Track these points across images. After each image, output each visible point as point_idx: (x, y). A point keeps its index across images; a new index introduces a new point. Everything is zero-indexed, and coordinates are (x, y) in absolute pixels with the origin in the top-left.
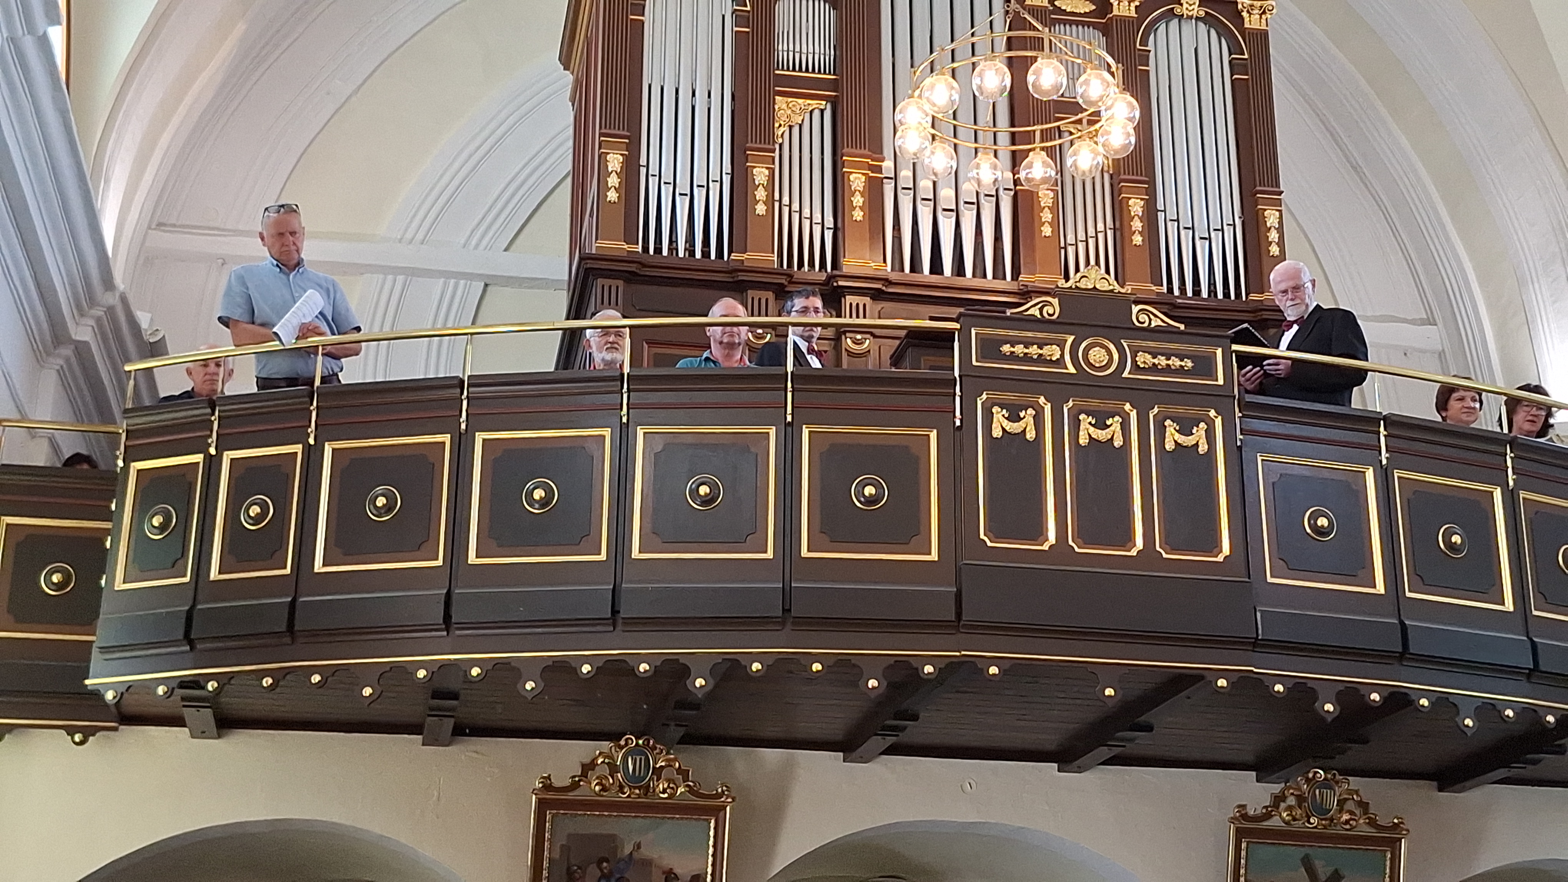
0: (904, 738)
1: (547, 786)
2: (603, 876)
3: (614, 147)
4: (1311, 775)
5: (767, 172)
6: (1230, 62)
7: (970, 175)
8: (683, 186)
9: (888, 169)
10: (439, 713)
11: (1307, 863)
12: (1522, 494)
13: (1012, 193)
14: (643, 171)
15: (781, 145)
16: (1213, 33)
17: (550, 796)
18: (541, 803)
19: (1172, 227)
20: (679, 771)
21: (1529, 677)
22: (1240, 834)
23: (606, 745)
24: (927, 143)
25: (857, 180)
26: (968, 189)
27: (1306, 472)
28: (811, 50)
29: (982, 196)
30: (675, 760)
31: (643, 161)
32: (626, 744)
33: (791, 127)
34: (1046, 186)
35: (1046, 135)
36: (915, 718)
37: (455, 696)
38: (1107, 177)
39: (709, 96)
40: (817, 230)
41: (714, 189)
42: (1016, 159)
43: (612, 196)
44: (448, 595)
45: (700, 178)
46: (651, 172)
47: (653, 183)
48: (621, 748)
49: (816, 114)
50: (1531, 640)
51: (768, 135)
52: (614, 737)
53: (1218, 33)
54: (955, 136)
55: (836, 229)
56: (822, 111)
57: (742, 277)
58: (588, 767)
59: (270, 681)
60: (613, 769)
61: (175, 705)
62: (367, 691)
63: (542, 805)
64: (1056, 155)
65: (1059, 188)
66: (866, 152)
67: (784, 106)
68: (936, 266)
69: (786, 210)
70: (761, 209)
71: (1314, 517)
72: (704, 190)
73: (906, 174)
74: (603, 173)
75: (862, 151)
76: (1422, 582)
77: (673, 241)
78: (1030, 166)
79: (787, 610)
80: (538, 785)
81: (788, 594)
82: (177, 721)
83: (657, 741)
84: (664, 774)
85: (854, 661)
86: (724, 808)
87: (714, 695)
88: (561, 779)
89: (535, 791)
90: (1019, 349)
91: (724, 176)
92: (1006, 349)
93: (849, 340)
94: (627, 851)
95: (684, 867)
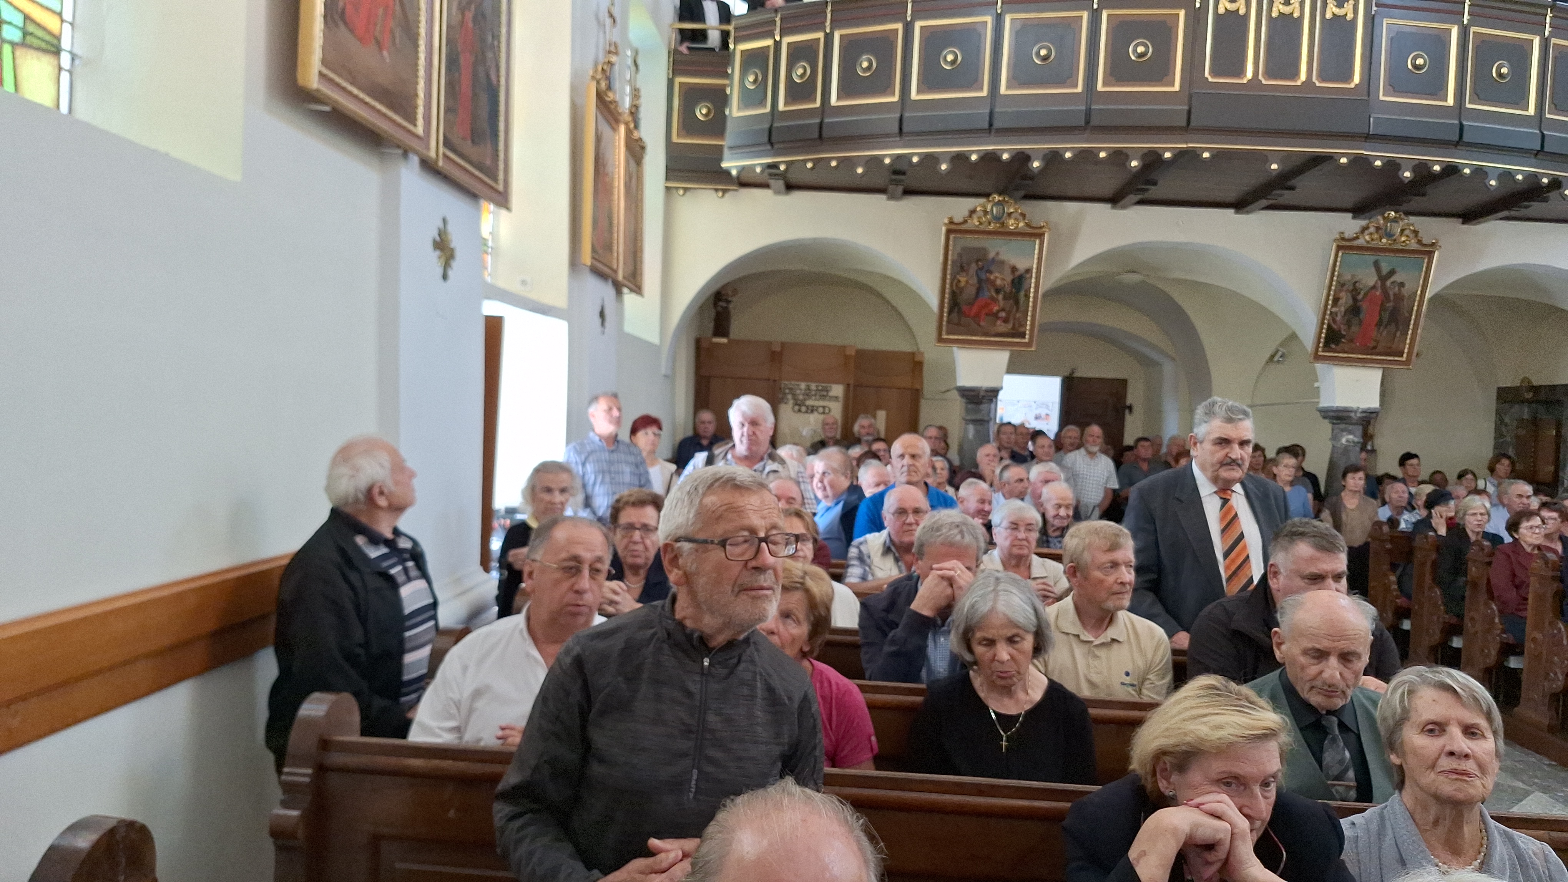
0: (1147, 196)
1: (951, 222)
2: (981, 269)
4: (1386, 215)
10: (896, 183)
11: (1377, 266)
12: (1553, 41)
17: (953, 227)
18: (947, 231)
20: (1021, 214)
21: (1536, 155)
22: (1339, 248)
23: (982, 200)
27: (1411, 29)
30: (1019, 208)
32: (993, 200)
36: (1155, 183)
37: (904, 173)
44: (901, 119)
48: (990, 201)
50: (1542, 132)
52: (987, 195)
58: (973, 212)
59: (811, 165)
60: (986, 212)
61: (765, 178)
62: (860, 170)
63: (949, 232)
71: (1415, 58)
76: (1478, 97)
79: (1087, 122)
80: (946, 221)
81: (1088, 113)
82: (766, 186)
83: (1010, 197)
84: (1013, 216)
85: (1125, 151)
86: (1043, 234)
87: (1042, 171)
88: (958, 219)
89: (945, 224)
94: (992, 255)
95: (1022, 265)
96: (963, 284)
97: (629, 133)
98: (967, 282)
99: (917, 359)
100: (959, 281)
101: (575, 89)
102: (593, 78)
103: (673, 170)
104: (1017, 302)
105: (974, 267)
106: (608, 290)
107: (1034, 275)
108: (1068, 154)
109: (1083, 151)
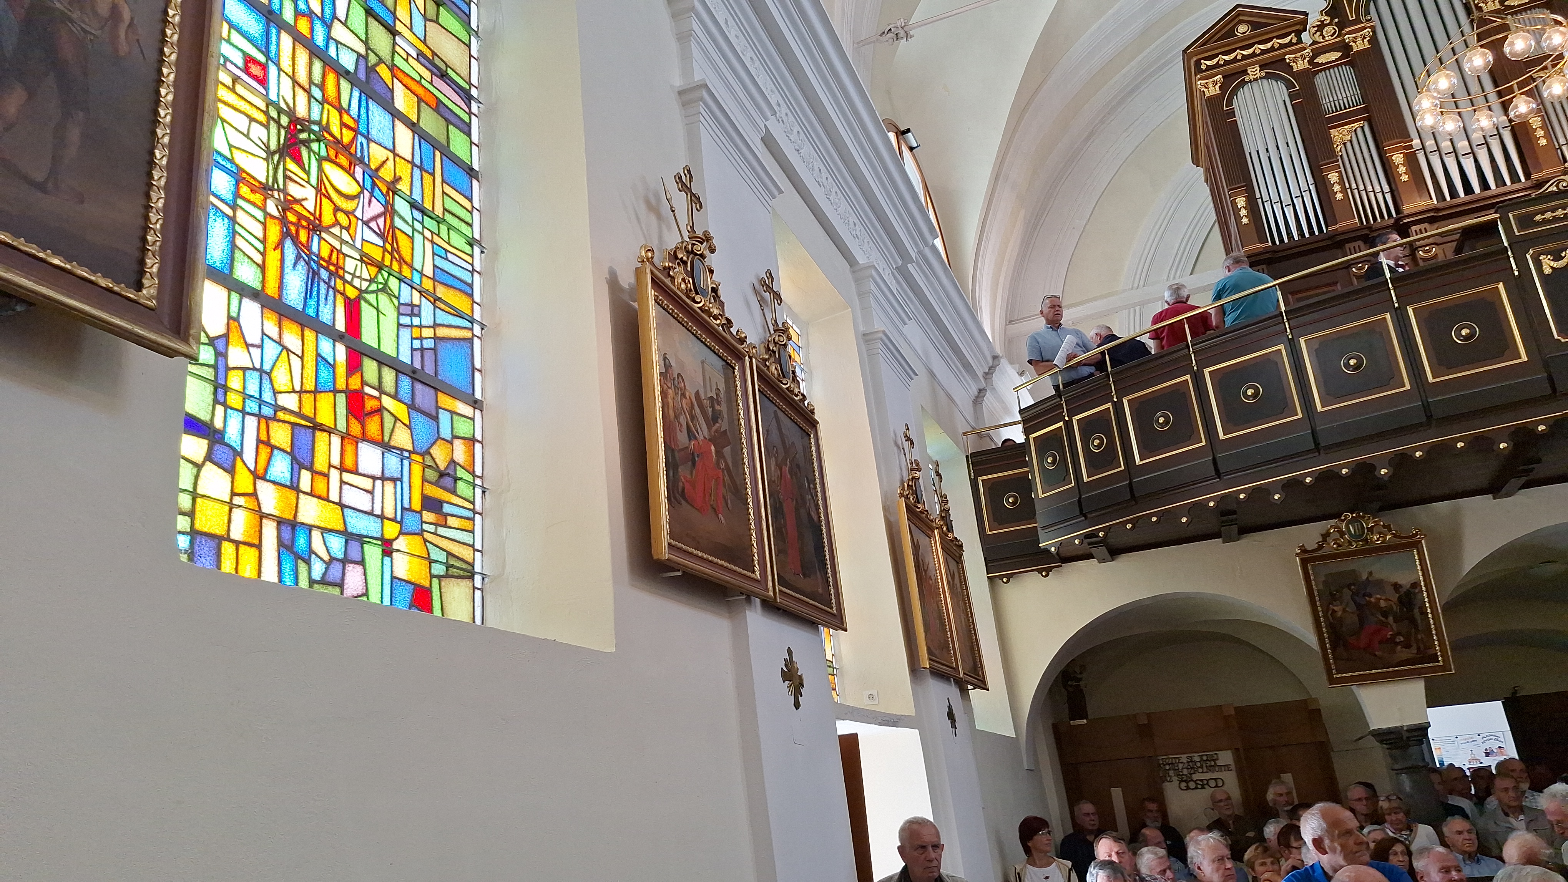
0: (1534, 476)
1: (1304, 550)
2: (1354, 594)
3: (1238, 194)
5: (1337, 174)
7: (1474, 127)
8: (1286, 200)
9: (1417, 144)
10: (1228, 524)
13: (1510, 128)
14: (1260, 201)
15: (1341, 156)
17: (1307, 555)
18: (1302, 560)
20: (1384, 526)
23: (1333, 522)
24: (1439, 118)
25: (1398, 158)
26: (1477, 137)
28: (1344, 96)
29: (1488, 138)
30: (1380, 521)
31: (1258, 195)
32: (1346, 518)
33: (1344, 144)
34: (1533, 115)
35: (1521, 85)
37: (1234, 512)
39: (1288, 146)
40: (1380, 196)
41: (1306, 195)
42: (1505, 107)
43: (1245, 221)
44: (1214, 461)
45: (1295, 192)
46: (1264, 200)
47: (1267, 205)
48: (1344, 520)
49: (1359, 131)
51: (1331, 154)
52: (1337, 516)
54: (1457, 108)
55: (1392, 192)
56: (1362, 128)
57: (1338, 238)
58: (1326, 536)
59: (1131, 525)
60: (1342, 534)
61: (1086, 548)
62: (1184, 520)
63: (1304, 562)
64: (1534, 93)
65: (1544, 114)
66: (1399, 140)
67: (1337, 134)
68: (1468, 189)
69: (1356, 191)
70: (1339, 196)
72: (1300, 199)
73: (1430, 143)
74: (1237, 211)
75: (1396, 140)
77: (1289, 232)
78: (1516, 107)
79: (1429, 417)
80: (1298, 551)
81: (1426, 407)
82: (1090, 556)
83: (1365, 512)
84: (1375, 530)
85: (1487, 435)
86: (1420, 541)
87: (1395, 476)
88: (1311, 545)
89: (1297, 555)
90: (1548, 215)
91: (1310, 186)
92: (1538, 218)
93: (1420, 252)
94: (1364, 577)
95: (1405, 580)
96: (1339, 614)
97: (943, 536)
98: (1344, 610)
99: (1311, 707)
100: (1334, 611)
101: (886, 509)
102: (902, 495)
103: (993, 561)
104: (1413, 621)
105: (1347, 593)
106: (953, 691)
107: (1424, 589)
108: (1418, 454)
109: (1434, 446)
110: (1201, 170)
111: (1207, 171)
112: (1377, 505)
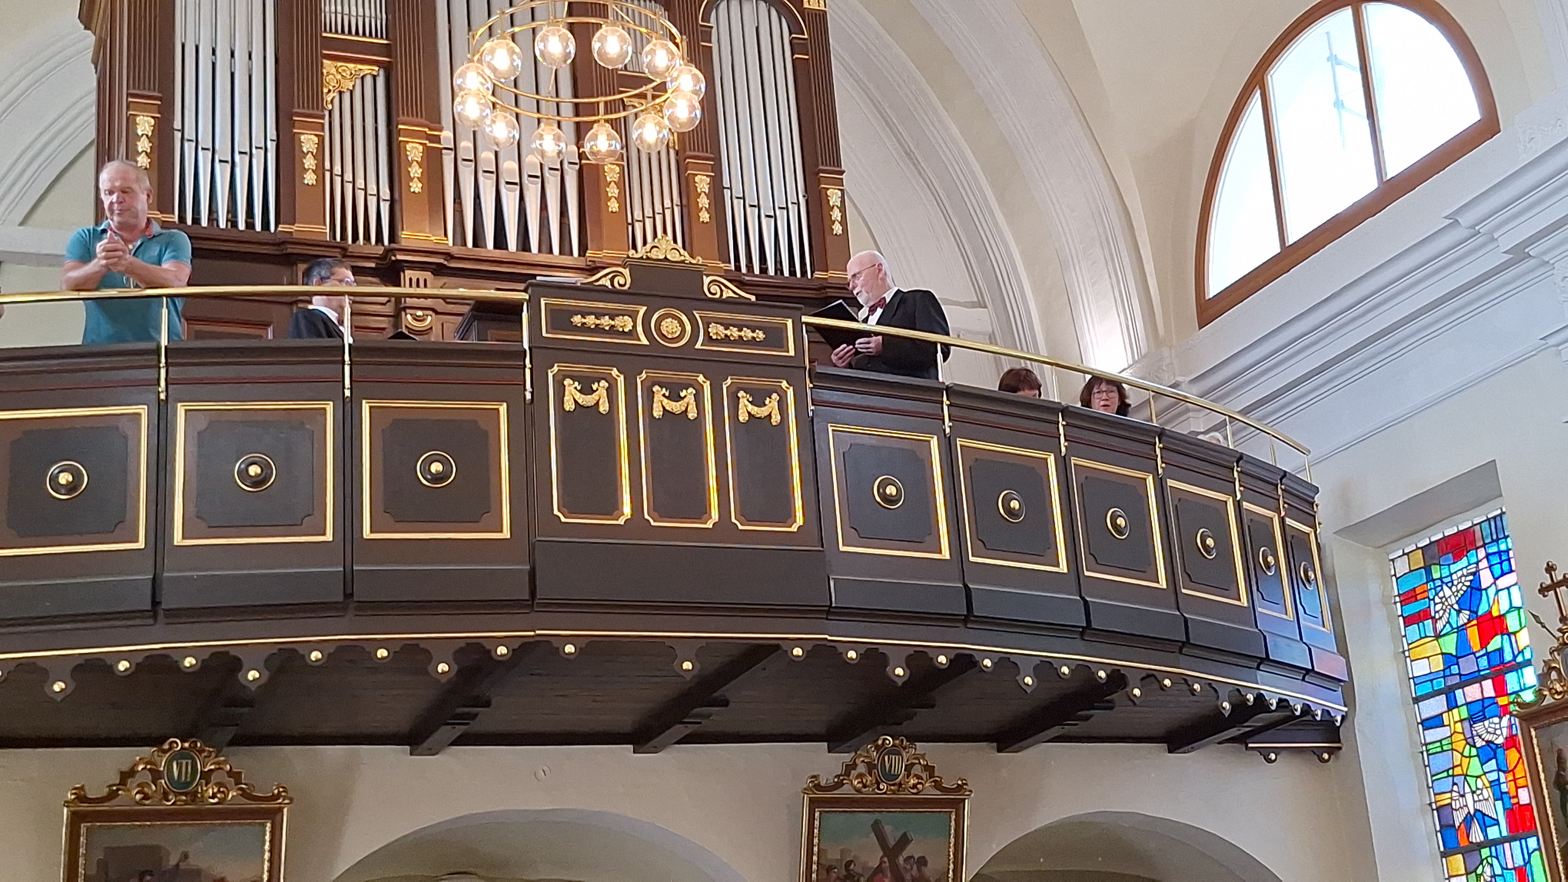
0: (475, 726)
1: (81, 798)
3: (144, 108)
4: (880, 742)
5: (316, 139)
6: (791, 42)
7: (534, 146)
8: (223, 152)
9: (447, 139)
11: (877, 829)
12: (1074, 460)
13: (577, 167)
14: (178, 135)
15: (330, 112)
16: (774, 12)
17: (84, 807)
18: (72, 815)
19: (738, 204)
20: (230, 773)
21: (1082, 634)
22: (814, 803)
23: (147, 751)
24: (488, 111)
25: (414, 150)
26: (531, 161)
27: (874, 442)
28: (361, 12)
29: (546, 170)
30: (225, 762)
31: (177, 125)
32: (171, 748)
33: (341, 93)
34: (611, 160)
35: (610, 107)
36: (487, 704)
38: (672, 152)
39: (250, 58)
40: (370, 200)
41: (258, 155)
42: (580, 131)
45: (241, 144)
46: (186, 136)
47: (189, 148)
48: (165, 752)
49: (369, 81)
50: (1083, 598)
51: (315, 100)
52: (156, 741)
53: (777, 11)
54: (517, 105)
55: (392, 202)
56: (374, 78)
57: (291, 249)
58: (126, 776)
60: (156, 775)
63: (76, 819)
64: (621, 127)
65: (625, 164)
66: (423, 121)
67: (333, 71)
68: (500, 241)
69: (338, 180)
70: (310, 178)
71: (883, 485)
72: (247, 158)
73: (466, 144)
74: (132, 137)
75: (419, 120)
76: (986, 546)
77: (213, 210)
78: (595, 138)
79: (348, 596)
80: (70, 797)
81: (348, 578)
83: (205, 743)
84: (214, 778)
85: (422, 645)
86: (281, 810)
87: (267, 687)
88: (96, 789)
89: (67, 804)
90: (591, 320)
91: (269, 142)
92: (577, 319)
93: (409, 317)
94: (172, 861)
108: (315, 655)
109: (344, 648)
110: (90, 38)
111: (100, 44)
112: (230, 733)
